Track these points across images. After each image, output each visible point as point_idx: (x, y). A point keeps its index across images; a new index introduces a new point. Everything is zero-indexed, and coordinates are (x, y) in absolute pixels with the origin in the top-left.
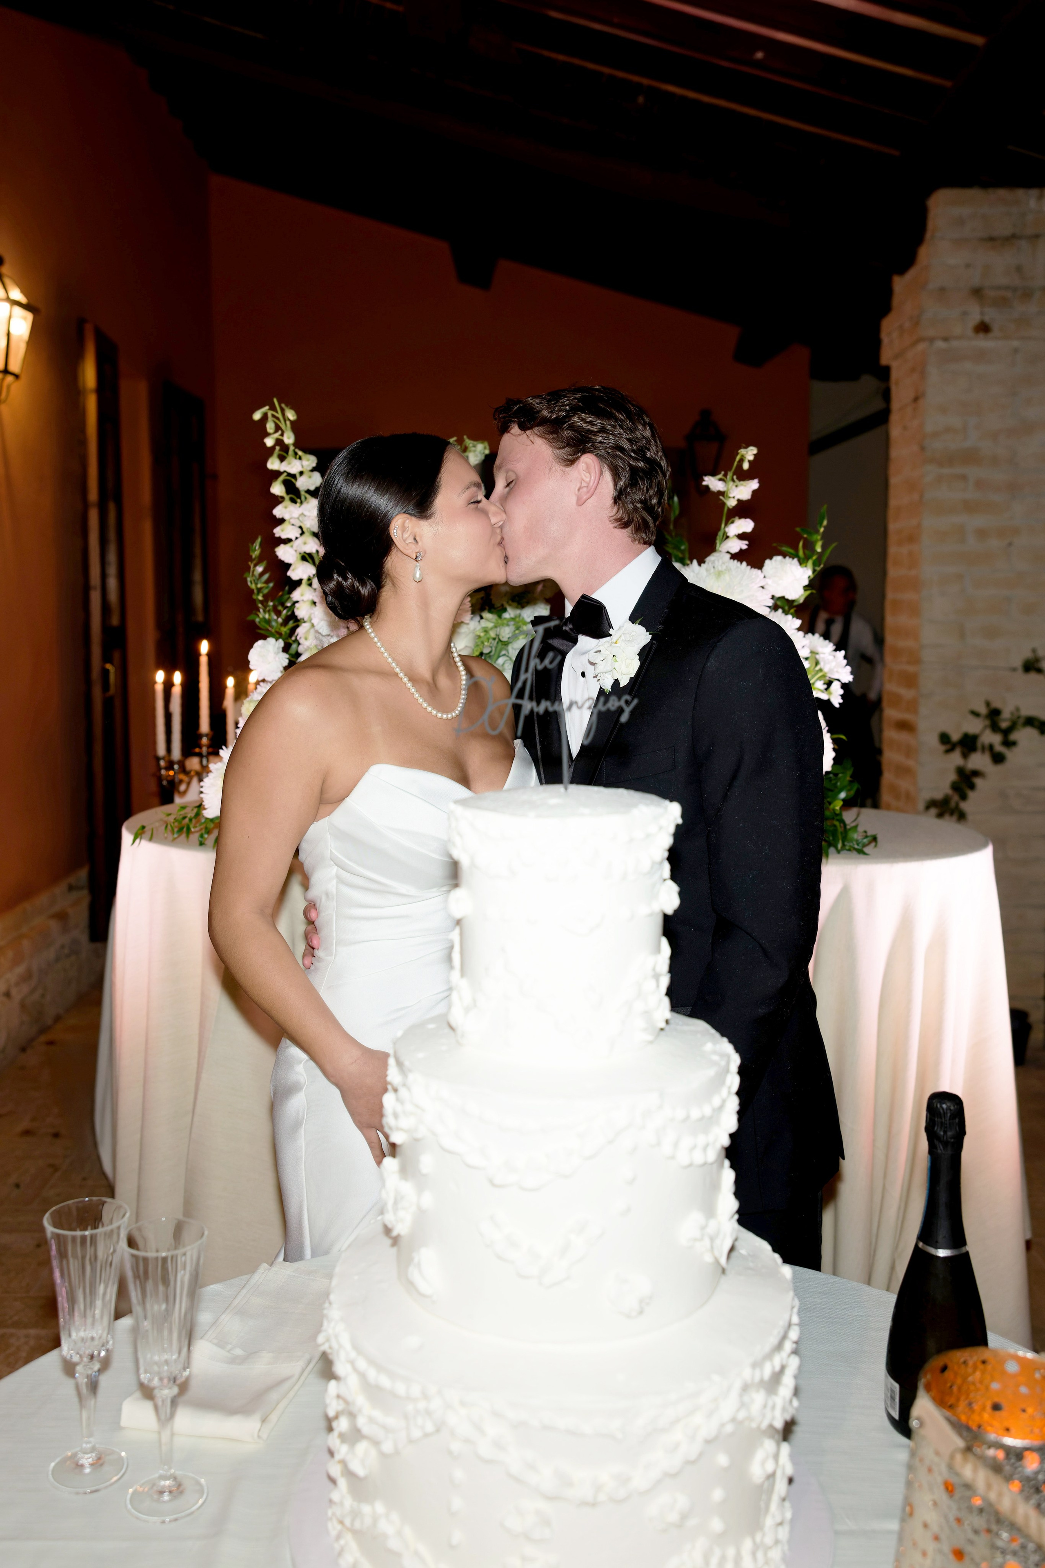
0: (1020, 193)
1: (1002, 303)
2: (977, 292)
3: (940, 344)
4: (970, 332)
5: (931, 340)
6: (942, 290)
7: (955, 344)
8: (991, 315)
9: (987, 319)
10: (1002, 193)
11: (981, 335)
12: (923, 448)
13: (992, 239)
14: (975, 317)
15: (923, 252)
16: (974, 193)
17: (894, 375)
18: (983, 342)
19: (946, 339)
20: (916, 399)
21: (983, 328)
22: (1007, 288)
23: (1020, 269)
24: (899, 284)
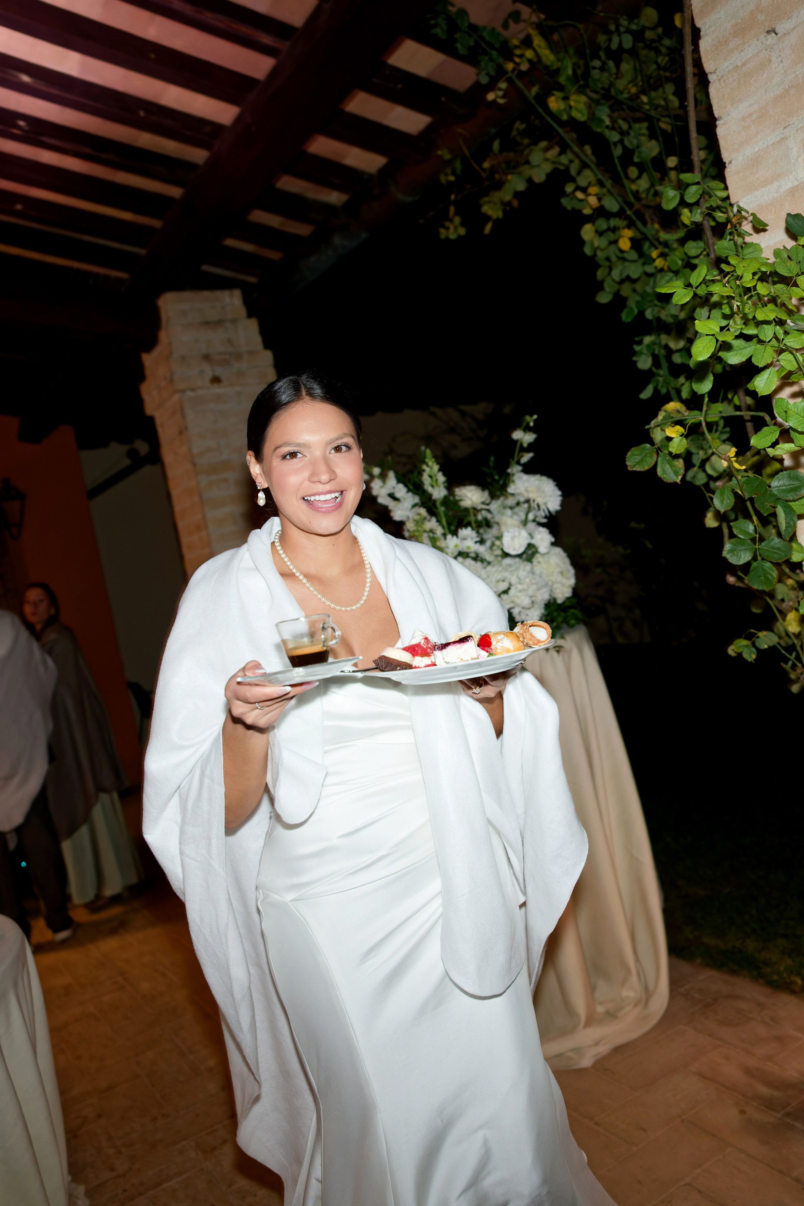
0: (218, 294)
1: (225, 363)
2: (207, 358)
3: (190, 393)
4: (207, 384)
5: (183, 391)
6: (183, 359)
7: (200, 392)
8: (219, 371)
9: (217, 374)
10: (206, 294)
11: (216, 385)
12: (194, 465)
13: (207, 323)
14: (209, 373)
15: (163, 335)
16: (187, 294)
17: (158, 421)
18: (217, 390)
19: (193, 390)
20: (181, 433)
21: (216, 380)
22: (225, 353)
23: (229, 341)
24: (148, 359)
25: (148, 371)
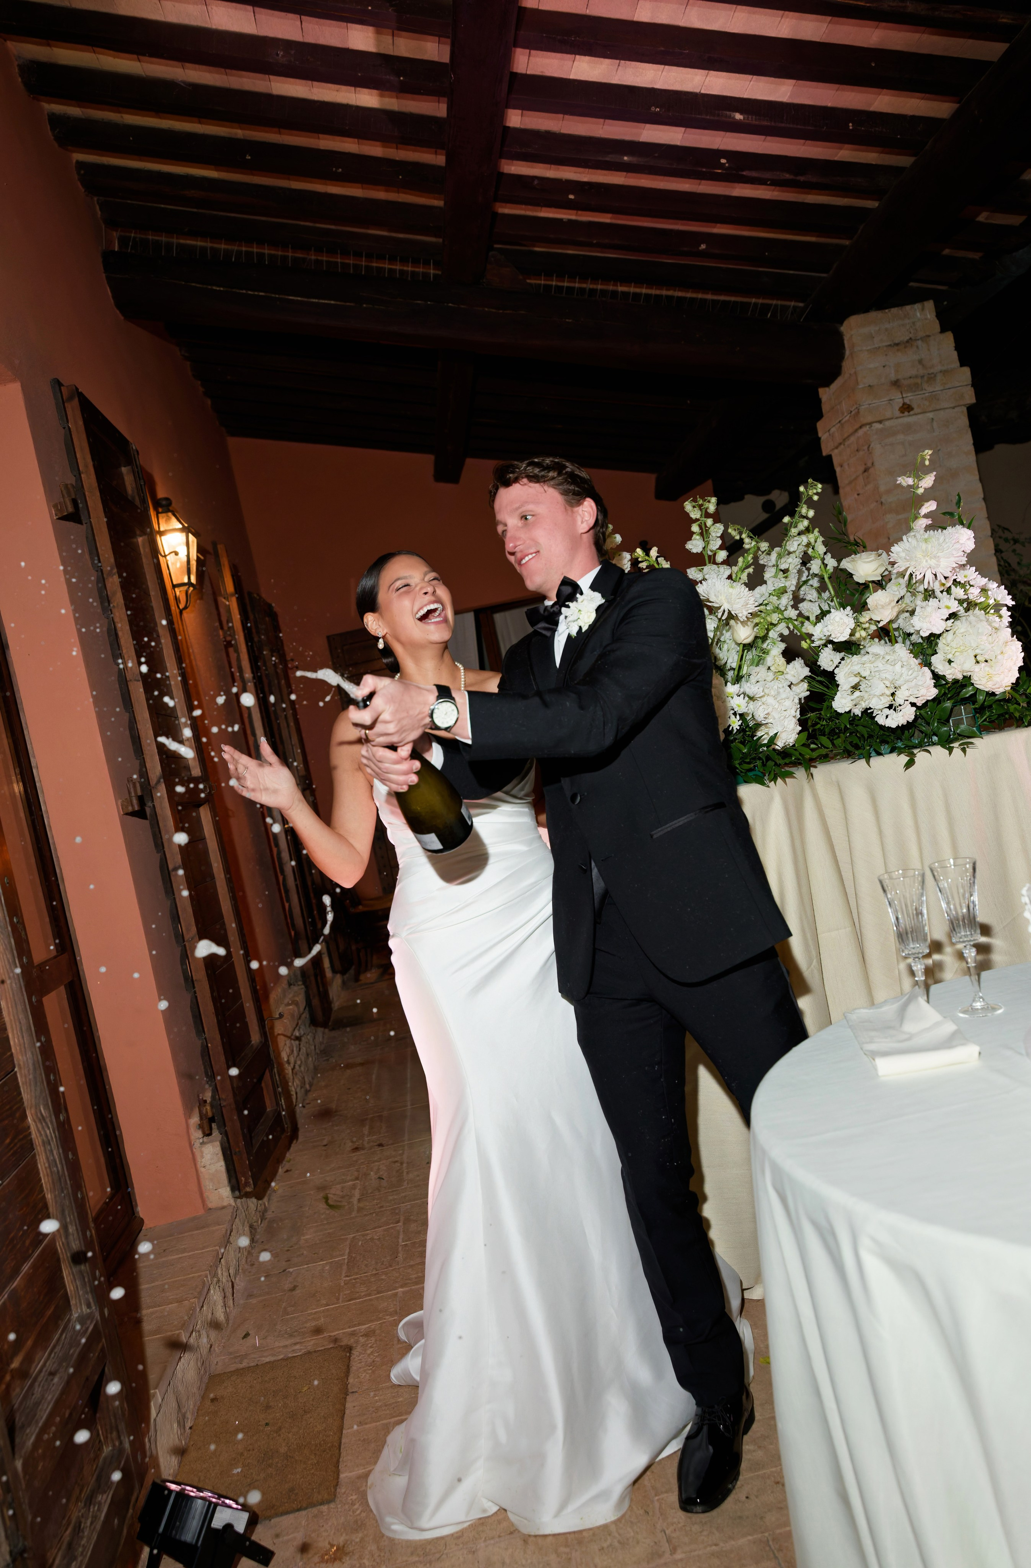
0: (909, 309)
1: (915, 387)
2: (896, 384)
3: (877, 426)
4: (898, 414)
5: (870, 424)
6: (870, 387)
7: (888, 424)
8: (909, 398)
9: (907, 401)
10: (894, 310)
11: (906, 413)
13: (897, 344)
14: (898, 402)
15: (847, 363)
16: (873, 315)
17: (836, 461)
18: (908, 419)
19: (880, 422)
20: (865, 471)
21: (906, 408)
22: (916, 377)
23: (920, 361)
24: (825, 394)
25: (825, 408)
